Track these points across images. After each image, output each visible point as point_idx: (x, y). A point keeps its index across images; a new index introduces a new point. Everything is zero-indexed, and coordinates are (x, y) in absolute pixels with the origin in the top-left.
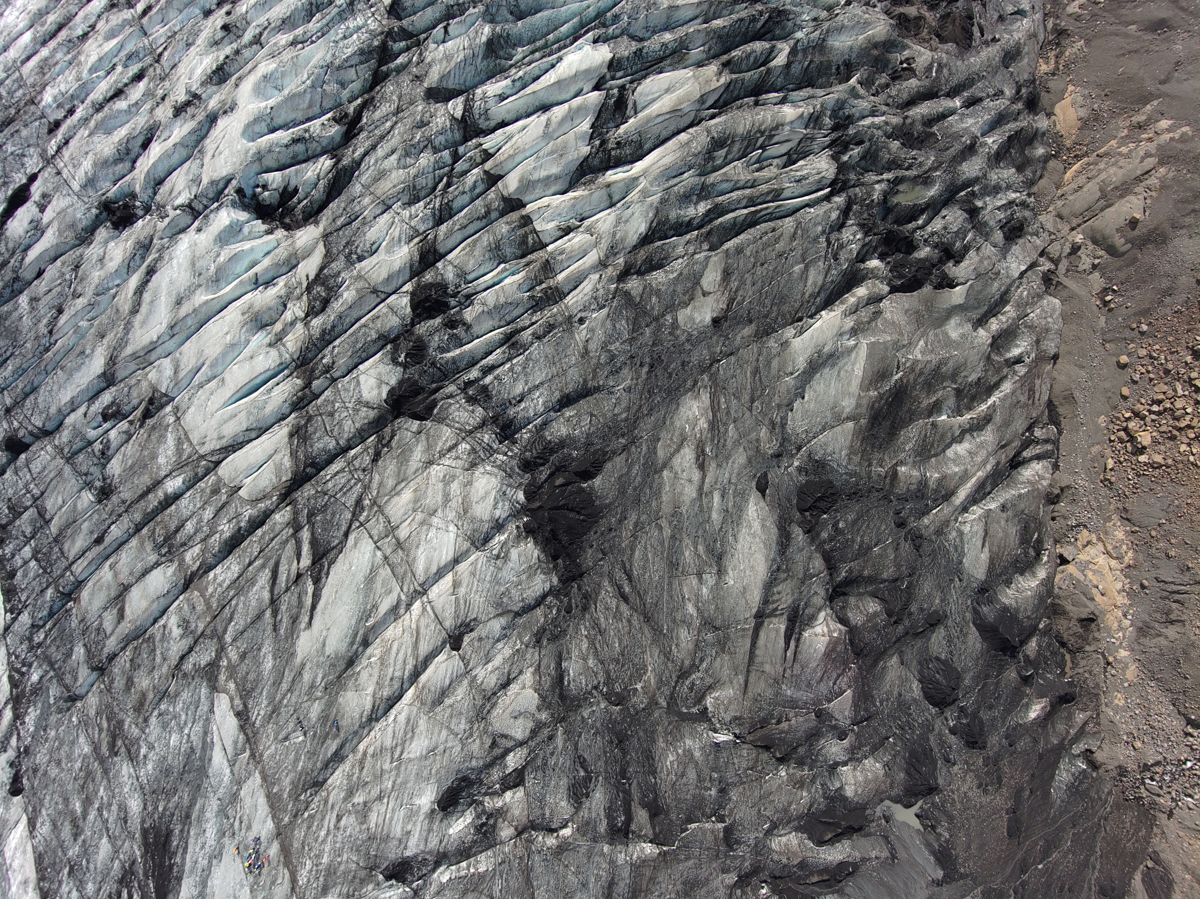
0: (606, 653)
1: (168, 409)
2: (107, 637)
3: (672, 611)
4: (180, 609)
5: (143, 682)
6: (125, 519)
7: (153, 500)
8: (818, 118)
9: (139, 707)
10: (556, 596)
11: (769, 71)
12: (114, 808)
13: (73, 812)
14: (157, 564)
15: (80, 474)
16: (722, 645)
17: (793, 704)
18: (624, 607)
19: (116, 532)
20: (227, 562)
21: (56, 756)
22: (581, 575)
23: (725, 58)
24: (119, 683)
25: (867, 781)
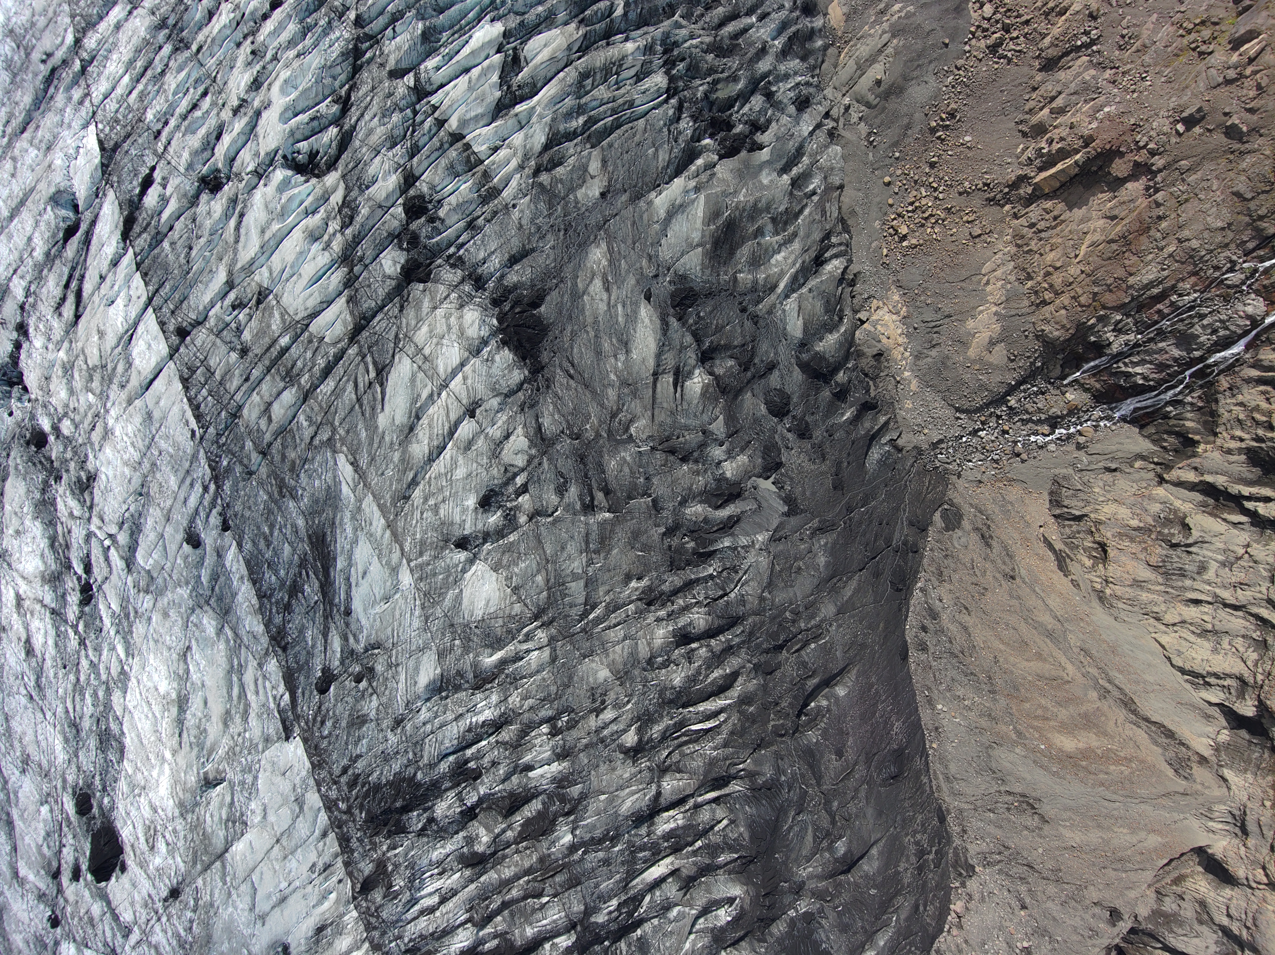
0: (565, 410)
1: (271, 297)
2: (264, 434)
3: (601, 380)
4: (304, 411)
5: (292, 455)
6: (260, 365)
7: (274, 352)
8: (651, 47)
9: (292, 469)
10: (529, 383)
11: (611, 21)
12: (289, 526)
13: (264, 533)
14: (285, 388)
15: (226, 343)
16: (634, 394)
17: (687, 428)
18: (572, 382)
19: (256, 373)
20: (326, 382)
21: (247, 505)
22: (543, 368)
23: (582, 16)
24: (277, 458)
25: (738, 467)
